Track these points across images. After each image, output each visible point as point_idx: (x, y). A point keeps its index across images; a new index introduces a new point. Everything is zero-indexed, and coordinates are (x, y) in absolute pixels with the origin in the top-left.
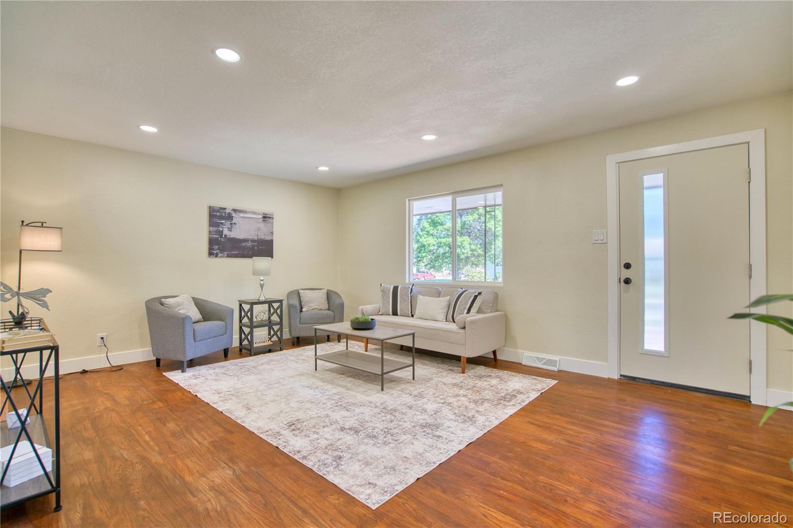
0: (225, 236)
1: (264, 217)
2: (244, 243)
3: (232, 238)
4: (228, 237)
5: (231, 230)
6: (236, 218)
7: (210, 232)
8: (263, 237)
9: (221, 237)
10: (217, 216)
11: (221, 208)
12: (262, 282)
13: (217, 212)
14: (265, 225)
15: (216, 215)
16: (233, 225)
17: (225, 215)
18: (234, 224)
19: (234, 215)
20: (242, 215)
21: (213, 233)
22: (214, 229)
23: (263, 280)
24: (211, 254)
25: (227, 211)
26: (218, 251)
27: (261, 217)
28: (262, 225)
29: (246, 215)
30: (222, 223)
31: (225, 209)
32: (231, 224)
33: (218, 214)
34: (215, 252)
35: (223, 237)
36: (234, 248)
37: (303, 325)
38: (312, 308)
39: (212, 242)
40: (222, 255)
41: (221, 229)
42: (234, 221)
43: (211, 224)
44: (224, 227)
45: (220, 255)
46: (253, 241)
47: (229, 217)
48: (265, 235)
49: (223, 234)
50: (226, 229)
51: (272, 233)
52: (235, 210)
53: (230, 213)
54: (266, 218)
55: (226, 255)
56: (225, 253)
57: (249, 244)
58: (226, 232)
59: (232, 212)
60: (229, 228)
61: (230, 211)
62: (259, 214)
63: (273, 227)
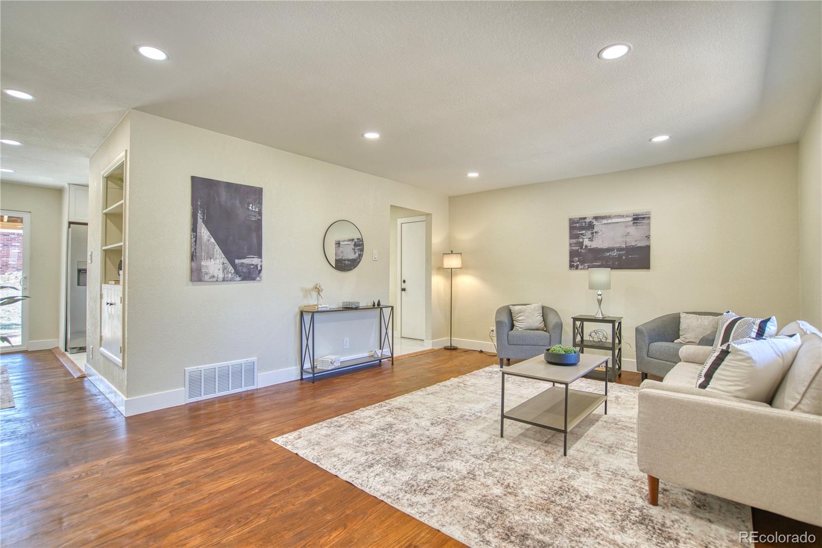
0: (586, 246)
1: (635, 219)
2: (608, 252)
3: (593, 248)
4: (589, 247)
5: (592, 240)
6: (598, 225)
7: (571, 244)
8: (633, 244)
9: (582, 248)
10: (579, 227)
11: (580, 219)
12: (599, 297)
13: (577, 223)
14: (636, 228)
15: (576, 226)
16: (594, 234)
17: (585, 224)
18: (596, 232)
19: (595, 223)
20: (605, 221)
21: (573, 246)
22: (574, 241)
23: (601, 295)
24: (571, 266)
25: (588, 220)
26: (578, 263)
27: (630, 219)
28: (632, 230)
29: (610, 221)
30: (582, 234)
31: (585, 218)
32: (592, 233)
33: (578, 225)
34: (575, 264)
35: (584, 248)
36: (596, 260)
37: (652, 359)
38: (688, 340)
39: (573, 254)
40: (583, 266)
41: (581, 240)
42: (595, 230)
43: (572, 236)
44: (585, 237)
45: (580, 267)
46: (620, 249)
47: (591, 226)
48: (636, 241)
49: (583, 245)
50: (587, 240)
51: (648, 237)
52: (596, 218)
53: (591, 221)
54: (637, 219)
55: (587, 267)
56: (586, 265)
57: (615, 253)
58: (586, 242)
59: (593, 220)
60: (590, 238)
61: (591, 220)
62: (627, 216)
63: (649, 230)
